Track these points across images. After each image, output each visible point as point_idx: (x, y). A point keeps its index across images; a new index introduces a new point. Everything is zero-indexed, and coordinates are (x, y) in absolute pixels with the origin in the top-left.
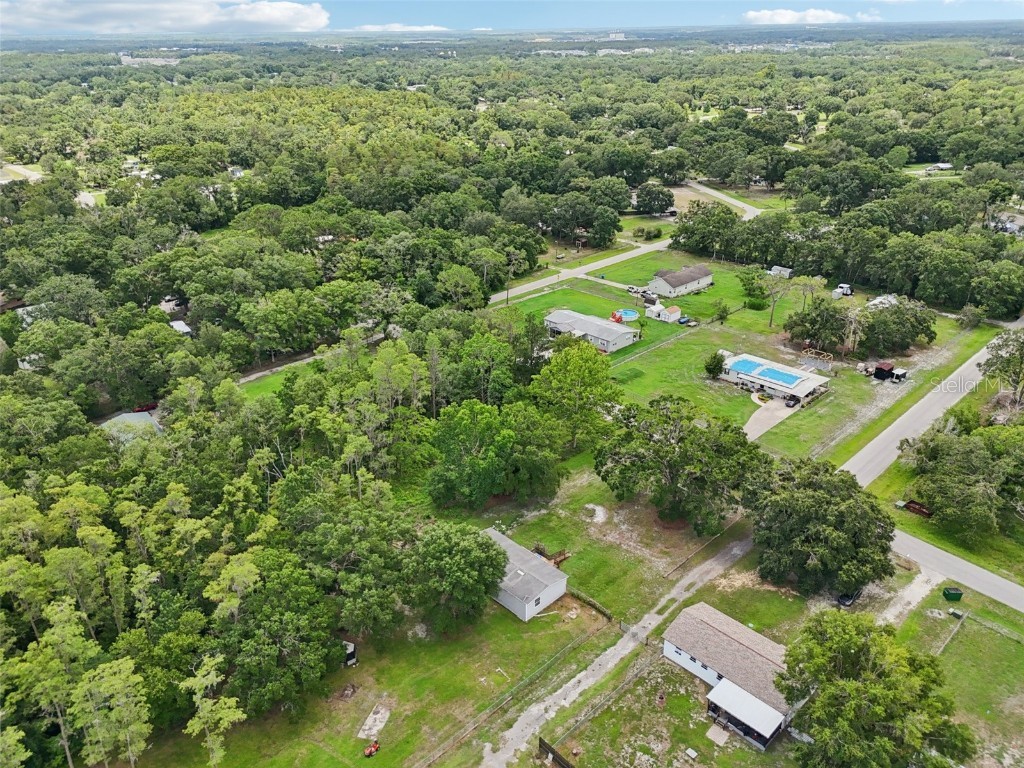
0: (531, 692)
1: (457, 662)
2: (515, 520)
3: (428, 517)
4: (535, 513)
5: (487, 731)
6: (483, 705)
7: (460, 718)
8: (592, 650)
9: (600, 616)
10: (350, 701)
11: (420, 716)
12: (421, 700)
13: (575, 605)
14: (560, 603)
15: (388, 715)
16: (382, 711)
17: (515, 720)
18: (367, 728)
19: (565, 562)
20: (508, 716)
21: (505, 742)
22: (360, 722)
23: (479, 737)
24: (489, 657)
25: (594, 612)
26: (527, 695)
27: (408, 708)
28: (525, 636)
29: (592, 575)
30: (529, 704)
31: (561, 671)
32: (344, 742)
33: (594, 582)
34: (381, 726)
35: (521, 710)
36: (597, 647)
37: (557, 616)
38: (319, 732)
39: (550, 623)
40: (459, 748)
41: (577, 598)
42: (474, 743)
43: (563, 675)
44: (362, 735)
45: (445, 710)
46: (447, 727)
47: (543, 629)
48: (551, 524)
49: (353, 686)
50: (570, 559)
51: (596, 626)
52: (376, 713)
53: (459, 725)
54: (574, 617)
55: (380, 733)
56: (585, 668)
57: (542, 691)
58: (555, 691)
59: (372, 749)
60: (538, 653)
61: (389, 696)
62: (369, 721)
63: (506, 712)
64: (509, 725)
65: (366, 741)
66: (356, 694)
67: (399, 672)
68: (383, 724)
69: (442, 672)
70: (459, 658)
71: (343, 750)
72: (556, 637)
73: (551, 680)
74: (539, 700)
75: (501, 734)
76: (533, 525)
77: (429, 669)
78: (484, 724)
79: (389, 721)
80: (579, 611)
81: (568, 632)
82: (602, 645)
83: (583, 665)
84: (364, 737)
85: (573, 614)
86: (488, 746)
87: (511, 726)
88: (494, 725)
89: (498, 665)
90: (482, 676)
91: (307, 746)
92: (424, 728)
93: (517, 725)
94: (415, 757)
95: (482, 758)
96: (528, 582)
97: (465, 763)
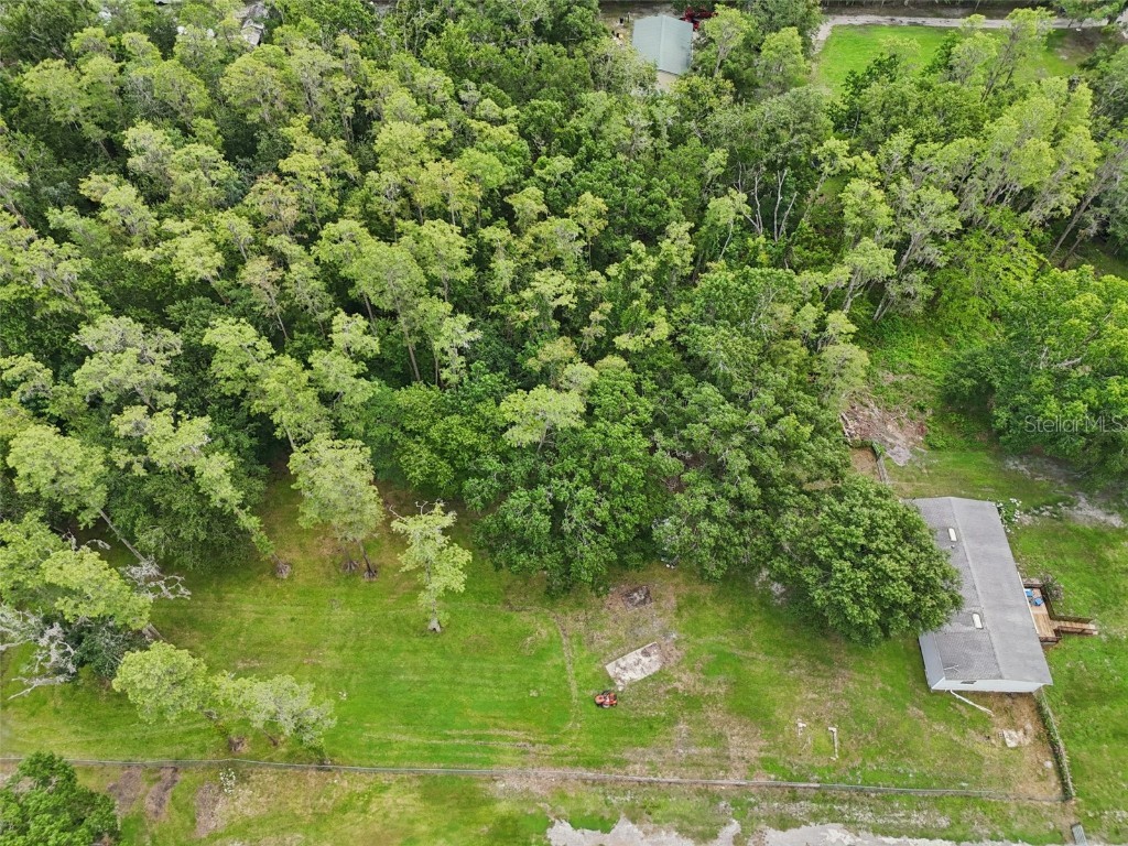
0: (851, 801)
1: (791, 668)
2: (1054, 504)
3: (922, 409)
4: (1099, 515)
5: (751, 805)
6: (773, 761)
7: (733, 752)
8: (993, 821)
9: (1054, 779)
10: (632, 611)
11: (692, 702)
12: (706, 683)
13: (1029, 726)
14: (1008, 701)
15: (656, 668)
16: (654, 658)
17: (797, 824)
18: (623, 664)
19: (1074, 640)
20: (792, 808)
21: (761, 842)
22: (621, 648)
23: (735, 803)
24: (836, 698)
25: (1049, 764)
26: (842, 802)
27: (685, 681)
28: (913, 711)
29: (1101, 697)
30: (834, 818)
31: (918, 810)
32: (589, 659)
33: (1095, 713)
34: (637, 675)
35: (815, 817)
36: (1006, 821)
37: (986, 719)
38: (574, 622)
39: (963, 724)
40: (699, 793)
41: (1042, 718)
42: (722, 804)
43: (918, 819)
44: (611, 669)
45: (723, 723)
46: (708, 750)
47: (948, 721)
48: (1110, 554)
49: (648, 593)
50: (1087, 640)
51: (1034, 789)
52: (646, 654)
53: (723, 761)
54: (1011, 744)
55: (632, 684)
56: (958, 841)
57: (866, 816)
58: (885, 834)
60: (910, 754)
61: (677, 643)
62: (631, 658)
63: (795, 799)
64: (784, 824)
65: (611, 682)
66: (643, 607)
67: (710, 620)
68: (643, 676)
69: (761, 667)
70: (800, 667)
71: (581, 669)
72: (954, 752)
73: (894, 810)
74: (851, 825)
75: (762, 826)
76: (1077, 532)
77: (748, 647)
78: (753, 790)
79: (652, 678)
80: (1028, 741)
81: (981, 759)
82: (1017, 827)
83: (960, 832)
84: (611, 674)
85: (1013, 738)
86: (735, 826)
87: (784, 828)
88: (764, 805)
89: (839, 721)
90: (806, 717)
91: (550, 629)
92: (682, 726)
93: (792, 832)
94: (644, 755)
95: (714, 836)
96: (977, 646)
97: (691, 822)
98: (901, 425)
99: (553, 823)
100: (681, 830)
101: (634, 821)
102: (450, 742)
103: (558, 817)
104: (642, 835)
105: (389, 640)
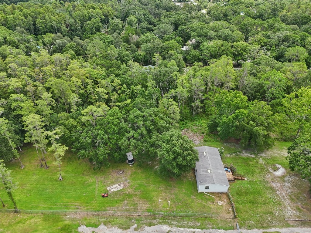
0: (171, 219)
1: (160, 188)
2: (237, 152)
3: (203, 133)
4: (249, 155)
5: (141, 220)
6: (150, 210)
7: (139, 208)
8: (213, 224)
9: (232, 213)
10: (118, 175)
11: (129, 196)
12: (135, 191)
13: (225, 200)
14: (220, 195)
15: (121, 188)
16: (121, 186)
17: (154, 225)
18: (112, 187)
19: (240, 181)
20: (154, 221)
21: (142, 230)
22: (113, 183)
23: (137, 220)
24: (171, 195)
25: (230, 209)
26: (169, 220)
27: (129, 191)
28: (192, 197)
29: (246, 194)
30: (166, 223)
31: (191, 221)
32: (102, 187)
33: (245, 197)
34: (116, 190)
35: (160, 223)
36: (217, 224)
37: (213, 199)
38: (100, 178)
39: (207, 200)
40: (127, 218)
41: (229, 198)
42: (133, 220)
43: (191, 224)
44: (108, 188)
45: (138, 201)
46: (132, 207)
47: (202, 199)
48: (251, 163)
49: (124, 171)
50: (244, 181)
51: (226, 216)
52: (119, 185)
53: (136, 209)
54: (220, 204)
55: (114, 192)
56: (202, 229)
57: (175, 223)
58: (180, 227)
59: (106, 195)
60: (190, 207)
61: (129, 183)
62: (115, 186)
63: (155, 219)
64: (150, 225)
65: (108, 191)
66: (121, 175)
67: (139, 177)
68: (117, 190)
69: (151, 187)
70: (162, 187)
71: (100, 189)
72: (203, 206)
73: (184, 221)
74: (171, 225)
75: (143, 226)
76: (242, 158)
77: (149, 183)
78: (143, 217)
79: (120, 191)
80: (225, 204)
81: (211, 208)
82: (220, 225)
83: (203, 227)
84: (108, 190)
85: (220, 203)
86: (136, 226)
87: (150, 226)
88: (146, 220)
89: (171, 200)
90: (161, 199)
91: (94, 180)
92: (126, 202)
93: (152, 227)
94: (113, 208)
95: (129, 228)
96: (209, 177)
97: (122, 225)
98: (198, 137)
99: (81, 226)
100: (119, 227)
101: (105, 225)
102: (56, 206)
103: (82, 224)
104: (107, 228)
105: (46, 183)
